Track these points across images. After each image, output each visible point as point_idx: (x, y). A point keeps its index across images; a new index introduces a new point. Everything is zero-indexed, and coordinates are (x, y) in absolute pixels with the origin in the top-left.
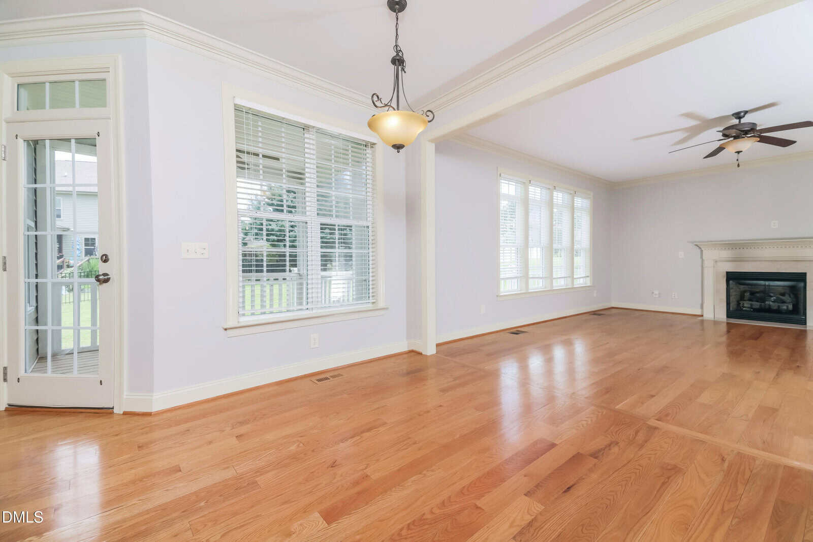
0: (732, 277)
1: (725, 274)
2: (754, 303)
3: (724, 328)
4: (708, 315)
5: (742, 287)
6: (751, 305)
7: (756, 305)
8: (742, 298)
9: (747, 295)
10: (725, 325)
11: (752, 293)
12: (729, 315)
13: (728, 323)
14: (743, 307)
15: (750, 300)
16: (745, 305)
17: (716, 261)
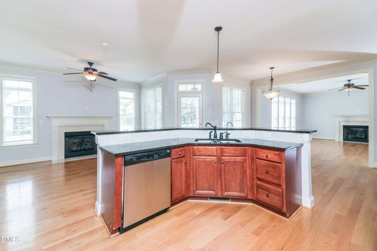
0: (345, 127)
1: (343, 126)
2: (352, 136)
3: (342, 144)
4: (337, 140)
5: (348, 130)
6: (351, 136)
7: (353, 136)
8: (348, 134)
9: (350, 133)
10: (343, 143)
11: (352, 132)
12: (344, 140)
13: (343, 142)
14: (349, 137)
15: (351, 135)
16: (350, 136)
17: (340, 122)
